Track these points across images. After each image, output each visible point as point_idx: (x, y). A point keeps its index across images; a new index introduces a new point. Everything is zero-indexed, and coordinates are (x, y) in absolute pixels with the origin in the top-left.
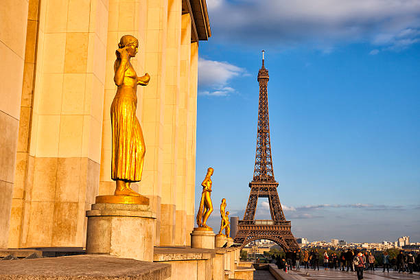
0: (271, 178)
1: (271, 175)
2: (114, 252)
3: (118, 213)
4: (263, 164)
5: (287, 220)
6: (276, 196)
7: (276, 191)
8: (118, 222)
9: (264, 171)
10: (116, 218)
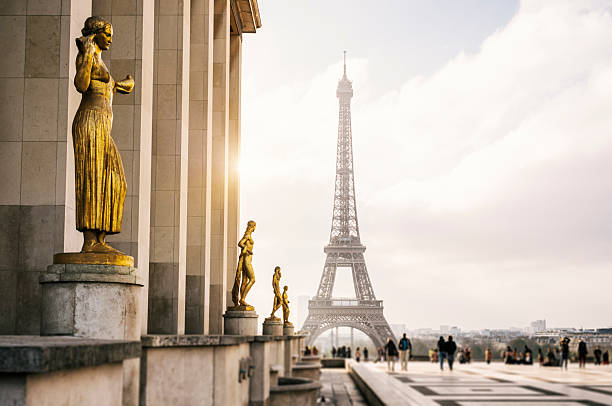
0: (356, 240)
1: (356, 235)
2: (80, 331)
3: (84, 277)
4: (344, 219)
5: (378, 299)
6: (363, 265)
7: (362, 257)
8: (84, 290)
9: (345, 229)
10: (82, 285)
